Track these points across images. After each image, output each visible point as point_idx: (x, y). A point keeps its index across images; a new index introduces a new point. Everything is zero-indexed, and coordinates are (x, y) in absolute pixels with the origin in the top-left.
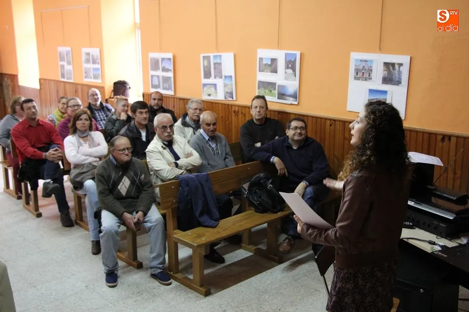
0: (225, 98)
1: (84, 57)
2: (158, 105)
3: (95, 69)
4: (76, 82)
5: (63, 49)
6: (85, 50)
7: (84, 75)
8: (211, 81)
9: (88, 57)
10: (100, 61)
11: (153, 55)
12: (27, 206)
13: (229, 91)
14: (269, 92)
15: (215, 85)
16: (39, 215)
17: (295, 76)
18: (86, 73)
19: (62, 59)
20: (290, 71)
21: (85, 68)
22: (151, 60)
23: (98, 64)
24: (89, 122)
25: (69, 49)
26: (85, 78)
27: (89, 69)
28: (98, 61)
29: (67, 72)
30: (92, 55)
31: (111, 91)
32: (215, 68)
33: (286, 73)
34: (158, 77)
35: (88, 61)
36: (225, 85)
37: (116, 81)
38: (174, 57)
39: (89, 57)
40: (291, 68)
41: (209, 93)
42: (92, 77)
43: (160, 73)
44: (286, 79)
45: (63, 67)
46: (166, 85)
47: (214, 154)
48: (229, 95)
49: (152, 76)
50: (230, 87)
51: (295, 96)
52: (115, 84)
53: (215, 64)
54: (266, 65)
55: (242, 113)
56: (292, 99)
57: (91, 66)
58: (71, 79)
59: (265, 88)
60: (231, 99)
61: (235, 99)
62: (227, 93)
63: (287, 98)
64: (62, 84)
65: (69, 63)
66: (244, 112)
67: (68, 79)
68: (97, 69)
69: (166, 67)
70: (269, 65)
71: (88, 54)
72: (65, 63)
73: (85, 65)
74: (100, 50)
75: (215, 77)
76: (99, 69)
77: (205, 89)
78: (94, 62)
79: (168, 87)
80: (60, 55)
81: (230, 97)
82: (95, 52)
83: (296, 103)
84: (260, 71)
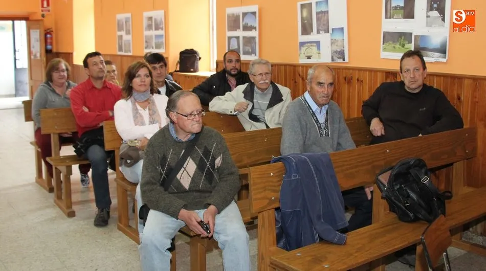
0: (333, 60)
1: (145, 23)
2: (237, 69)
3: (157, 37)
4: (134, 55)
5: (121, 16)
6: (147, 14)
7: (144, 45)
8: (313, 37)
9: (150, 22)
10: (164, 25)
11: (231, 10)
12: (57, 201)
13: (339, 50)
14: (400, 47)
15: (318, 43)
16: (71, 214)
17: (443, 20)
18: (146, 42)
19: (120, 28)
20: (435, 14)
21: (146, 36)
22: (229, 16)
23: (162, 29)
24: (149, 79)
25: (129, 15)
26: (146, 48)
27: (151, 36)
28: (161, 26)
29: (125, 44)
30: (155, 20)
31: (176, 62)
32: (318, 19)
33: (428, 17)
34: (238, 38)
35: (149, 27)
36: (333, 42)
37: (183, 49)
38: (260, 10)
39: (152, 22)
40: (437, 9)
41: (309, 55)
42: (154, 47)
43: (240, 33)
44: (429, 25)
45: (121, 37)
46: (249, 49)
47: (321, 134)
48: (338, 55)
49: (230, 38)
50: (340, 43)
51: (442, 50)
52: (182, 53)
53: (318, 13)
54: (396, 8)
55: (358, 80)
56: (437, 54)
57: (153, 33)
58: (130, 51)
59: (394, 42)
60: (341, 61)
61: (347, 60)
62: (336, 52)
63: (430, 53)
64: (119, 58)
65: (128, 33)
66: (362, 78)
67: (125, 52)
68: (161, 36)
69: (249, 25)
70: (401, 8)
71: (150, 18)
72: (123, 33)
73: (147, 33)
74: (165, 12)
75: (318, 32)
76: (162, 35)
77: (303, 49)
78: (157, 28)
79: (250, 51)
80: (118, 24)
81: (340, 58)
82: (158, 14)
83: (444, 60)
84: (386, 17)
